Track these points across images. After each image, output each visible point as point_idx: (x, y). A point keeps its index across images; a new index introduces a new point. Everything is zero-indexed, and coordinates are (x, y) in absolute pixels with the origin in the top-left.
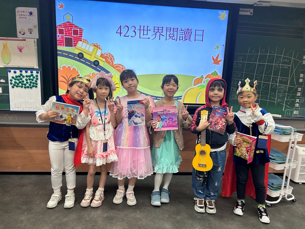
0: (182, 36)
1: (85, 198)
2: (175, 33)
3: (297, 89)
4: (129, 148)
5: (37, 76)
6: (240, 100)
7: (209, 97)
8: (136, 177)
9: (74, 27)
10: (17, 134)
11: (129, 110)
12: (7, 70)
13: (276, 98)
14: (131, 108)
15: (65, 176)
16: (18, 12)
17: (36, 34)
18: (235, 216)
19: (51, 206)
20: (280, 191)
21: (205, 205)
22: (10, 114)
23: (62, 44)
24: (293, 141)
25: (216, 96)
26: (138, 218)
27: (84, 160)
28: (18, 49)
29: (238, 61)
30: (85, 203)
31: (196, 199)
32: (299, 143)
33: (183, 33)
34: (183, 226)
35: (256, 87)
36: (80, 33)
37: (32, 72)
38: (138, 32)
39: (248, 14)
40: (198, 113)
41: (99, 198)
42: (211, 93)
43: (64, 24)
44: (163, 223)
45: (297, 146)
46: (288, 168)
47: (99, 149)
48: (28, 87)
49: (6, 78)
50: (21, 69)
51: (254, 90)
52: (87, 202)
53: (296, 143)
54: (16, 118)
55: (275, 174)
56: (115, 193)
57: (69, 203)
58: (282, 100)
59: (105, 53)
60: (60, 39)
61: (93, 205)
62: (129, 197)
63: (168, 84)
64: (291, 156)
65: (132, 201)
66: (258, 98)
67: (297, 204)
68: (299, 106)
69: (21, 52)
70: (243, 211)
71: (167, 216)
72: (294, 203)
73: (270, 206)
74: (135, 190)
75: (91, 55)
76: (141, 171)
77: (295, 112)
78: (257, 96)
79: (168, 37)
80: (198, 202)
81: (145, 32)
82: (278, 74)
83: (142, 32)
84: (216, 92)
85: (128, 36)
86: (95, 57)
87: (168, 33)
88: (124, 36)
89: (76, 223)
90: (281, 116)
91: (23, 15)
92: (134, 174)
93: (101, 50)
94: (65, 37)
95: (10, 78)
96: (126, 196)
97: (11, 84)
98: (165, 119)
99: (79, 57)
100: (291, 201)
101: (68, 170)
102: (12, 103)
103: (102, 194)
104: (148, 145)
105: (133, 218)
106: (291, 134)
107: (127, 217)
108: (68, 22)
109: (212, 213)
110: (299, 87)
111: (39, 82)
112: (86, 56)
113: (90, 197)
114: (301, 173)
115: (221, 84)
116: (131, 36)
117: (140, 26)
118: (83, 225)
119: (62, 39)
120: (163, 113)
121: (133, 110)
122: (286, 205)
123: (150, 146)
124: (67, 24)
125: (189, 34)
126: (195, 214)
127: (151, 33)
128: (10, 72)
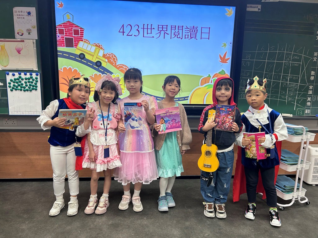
0: (187, 34)
1: (88, 205)
2: (180, 31)
3: (308, 87)
4: (133, 152)
5: (37, 78)
6: (248, 99)
7: (217, 97)
8: (141, 182)
9: (75, 26)
10: (16, 139)
11: (126, 112)
12: (5, 72)
13: (287, 96)
14: (128, 110)
15: (68, 182)
16: (16, 12)
17: (35, 35)
18: (246, 220)
19: (53, 213)
20: (293, 193)
21: (214, 210)
22: (9, 118)
23: (62, 45)
24: (305, 141)
25: (223, 95)
26: (145, 225)
27: (85, 165)
28: (16, 51)
29: (246, 60)
30: (89, 210)
31: (205, 204)
32: (311, 143)
33: (188, 31)
34: (192, 232)
35: (265, 85)
36: (80, 32)
37: (31, 75)
38: (141, 31)
39: (256, 10)
40: (206, 113)
41: (104, 205)
42: (218, 93)
43: (64, 24)
44: (171, 230)
45: (309, 147)
46: (300, 170)
47: (101, 153)
48: (27, 90)
49: (4, 81)
50: (20, 72)
51: (263, 88)
52: (91, 209)
53: (308, 143)
54: (15, 122)
55: (288, 176)
56: (121, 199)
57: (72, 210)
58: (292, 98)
59: (107, 53)
60: (60, 39)
61: (97, 212)
62: (135, 203)
63: (170, 84)
64: (303, 157)
65: (138, 207)
66: (268, 97)
67: (310, 207)
68: (311, 104)
69: (20, 53)
70: (254, 215)
71: (175, 222)
72: (308, 206)
73: (283, 209)
74: (141, 195)
75: (93, 56)
76: (146, 176)
77: (307, 111)
78: (266, 95)
79: (173, 36)
80: (207, 207)
81: (149, 31)
82: (288, 72)
83: (146, 30)
84: (223, 91)
85: (131, 35)
86: (97, 58)
87: (173, 31)
88: (127, 35)
89: (80, 231)
90: (292, 115)
91: (21, 15)
92: (139, 179)
93: (104, 50)
94: (65, 37)
95: (8, 81)
96: (132, 201)
97: (10, 87)
98: (169, 120)
99: (80, 58)
100: (304, 203)
101: (71, 175)
102: (11, 107)
103: (106, 200)
104: (152, 148)
105: (140, 225)
106: (302, 134)
107: (133, 223)
108: (69, 22)
109: (222, 218)
110: (311, 85)
111: (39, 84)
112: (87, 57)
113: (94, 203)
114: (315, 175)
115: (228, 83)
116: (135, 36)
117: (144, 25)
118: (87, 233)
119: (62, 39)
120: (165, 115)
121: (130, 113)
122: (299, 207)
123: (154, 149)
124: (67, 24)
125: (195, 32)
126: (205, 219)
127: (155, 32)
128: (8, 74)
